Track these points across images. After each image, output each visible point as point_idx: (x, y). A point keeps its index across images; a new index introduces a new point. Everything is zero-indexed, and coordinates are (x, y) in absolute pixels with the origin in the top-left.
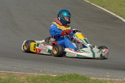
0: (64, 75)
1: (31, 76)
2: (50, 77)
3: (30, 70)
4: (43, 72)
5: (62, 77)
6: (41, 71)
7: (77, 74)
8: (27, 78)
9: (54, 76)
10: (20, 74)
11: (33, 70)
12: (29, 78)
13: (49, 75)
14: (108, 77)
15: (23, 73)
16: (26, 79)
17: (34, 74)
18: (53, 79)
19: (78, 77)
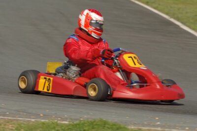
0: (82, 122)
1: (25, 123)
2: (57, 125)
3: (21, 113)
4: (45, 116)
5: (79, 124)
6: (41, 115)
7: (104, 119)
8: (17, 127)
9: (64, 124)
10: (5, 119)
11: (26, 113)
12: (21, 127)
13: (56, 121)
14: (158, 126)
15: (10, 118)
16: (16, 129)
17: (29, 119)
18: (63, 128)
19: (107, 126)
